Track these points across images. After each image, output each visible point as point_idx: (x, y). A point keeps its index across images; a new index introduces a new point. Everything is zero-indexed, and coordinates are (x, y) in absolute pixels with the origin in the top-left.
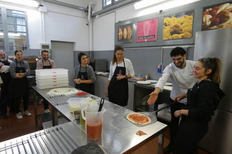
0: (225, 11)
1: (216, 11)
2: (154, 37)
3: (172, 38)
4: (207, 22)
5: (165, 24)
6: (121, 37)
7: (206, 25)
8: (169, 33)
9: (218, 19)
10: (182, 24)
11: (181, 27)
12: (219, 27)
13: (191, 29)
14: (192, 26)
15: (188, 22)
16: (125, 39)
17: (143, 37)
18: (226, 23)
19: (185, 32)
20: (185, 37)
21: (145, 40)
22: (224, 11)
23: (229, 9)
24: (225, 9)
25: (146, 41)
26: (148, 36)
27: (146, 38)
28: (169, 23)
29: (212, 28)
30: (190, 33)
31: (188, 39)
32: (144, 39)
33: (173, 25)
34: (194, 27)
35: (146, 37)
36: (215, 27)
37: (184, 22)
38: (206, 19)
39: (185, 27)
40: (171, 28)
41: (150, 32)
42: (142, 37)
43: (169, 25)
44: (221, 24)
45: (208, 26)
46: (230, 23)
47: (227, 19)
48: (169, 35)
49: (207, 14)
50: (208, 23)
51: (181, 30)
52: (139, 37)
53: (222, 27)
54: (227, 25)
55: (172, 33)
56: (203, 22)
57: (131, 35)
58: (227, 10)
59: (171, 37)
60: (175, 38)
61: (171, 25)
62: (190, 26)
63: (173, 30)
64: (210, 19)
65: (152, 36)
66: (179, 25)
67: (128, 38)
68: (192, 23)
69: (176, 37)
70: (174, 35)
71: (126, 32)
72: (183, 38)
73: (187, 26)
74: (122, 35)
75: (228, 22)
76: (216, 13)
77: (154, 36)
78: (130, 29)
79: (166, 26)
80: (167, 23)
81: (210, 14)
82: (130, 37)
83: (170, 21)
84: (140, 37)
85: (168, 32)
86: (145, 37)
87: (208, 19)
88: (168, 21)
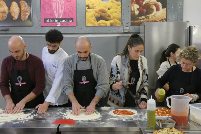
0: (150, 3)
1: (142, 2)
2: (73, 21)
3: (99, 24)
4: (135, 11)
5: (88, 6)
6: (6, 15)
7: (134, 14)
8: (94, 18)
9: (145, 10)
10: (109, 9)
11: (109, 12)
12: (147, 18)
13: (120, 16)
14: (120, 13)
15: (117, 9)
16: (14, 19)
17: (54, 19)
18: (152, 14)
19: (114, 19)
20: (114, 25)
21: (57, 24)
22: (148, 3)
23: (153, 2)
24: (149, 2)
25: (59, 25)
26: (61, 19)
27: (59, 22)
28: (93, 5)
29: (140, 18)
30: (120, 20)
31: (117, 27)
32: (54, 22)
33: (98, 8)
34: (123, 15)
35: (59, 19)
36: (143, 17)
37: (111, 7)
38: (134, 8)
39: (113, 13)
40: (96, 12)
41: (65, 13)
42: (51, 19)
43: (93, 8)
44: (148, 16)
45: (137, 15)
46: (154, 15)
47: (152, 11)
48: (95, 21)
49: (135, 3)
50: (137, 13)
51: (109, 16)
52: (45, 20)
53: (148, 18)
54: (152, 17)
55: (98, 19)
56: (131, 11)
57: (29, 14)
58: (151, 2)
59: (96, 23)
60: (102, 25)
61: (96, 9)
62: (118, 12)
63: (99, 15)
64: (138, 9)
65: (70, 19)
66: (106, 10)
67: (22, 19)
68: (120, 10)
69: (103, 23)
70: (101, 22)
71: (18, 8)
72: (112, 25)
73: (115, 13)
74: (7, 12)
75: (153, 14)
76: (143, 3)
77: (72, 19)
78: (26, 4)
79: (89, 8)
80: (90, 6)
81: (137, 4)
82: (27, 17)
83: (94, 4)
84: (48, 19)
85: (92, 16)
86: (57, 19)
87: (136, 8)
88: (91, 2)
